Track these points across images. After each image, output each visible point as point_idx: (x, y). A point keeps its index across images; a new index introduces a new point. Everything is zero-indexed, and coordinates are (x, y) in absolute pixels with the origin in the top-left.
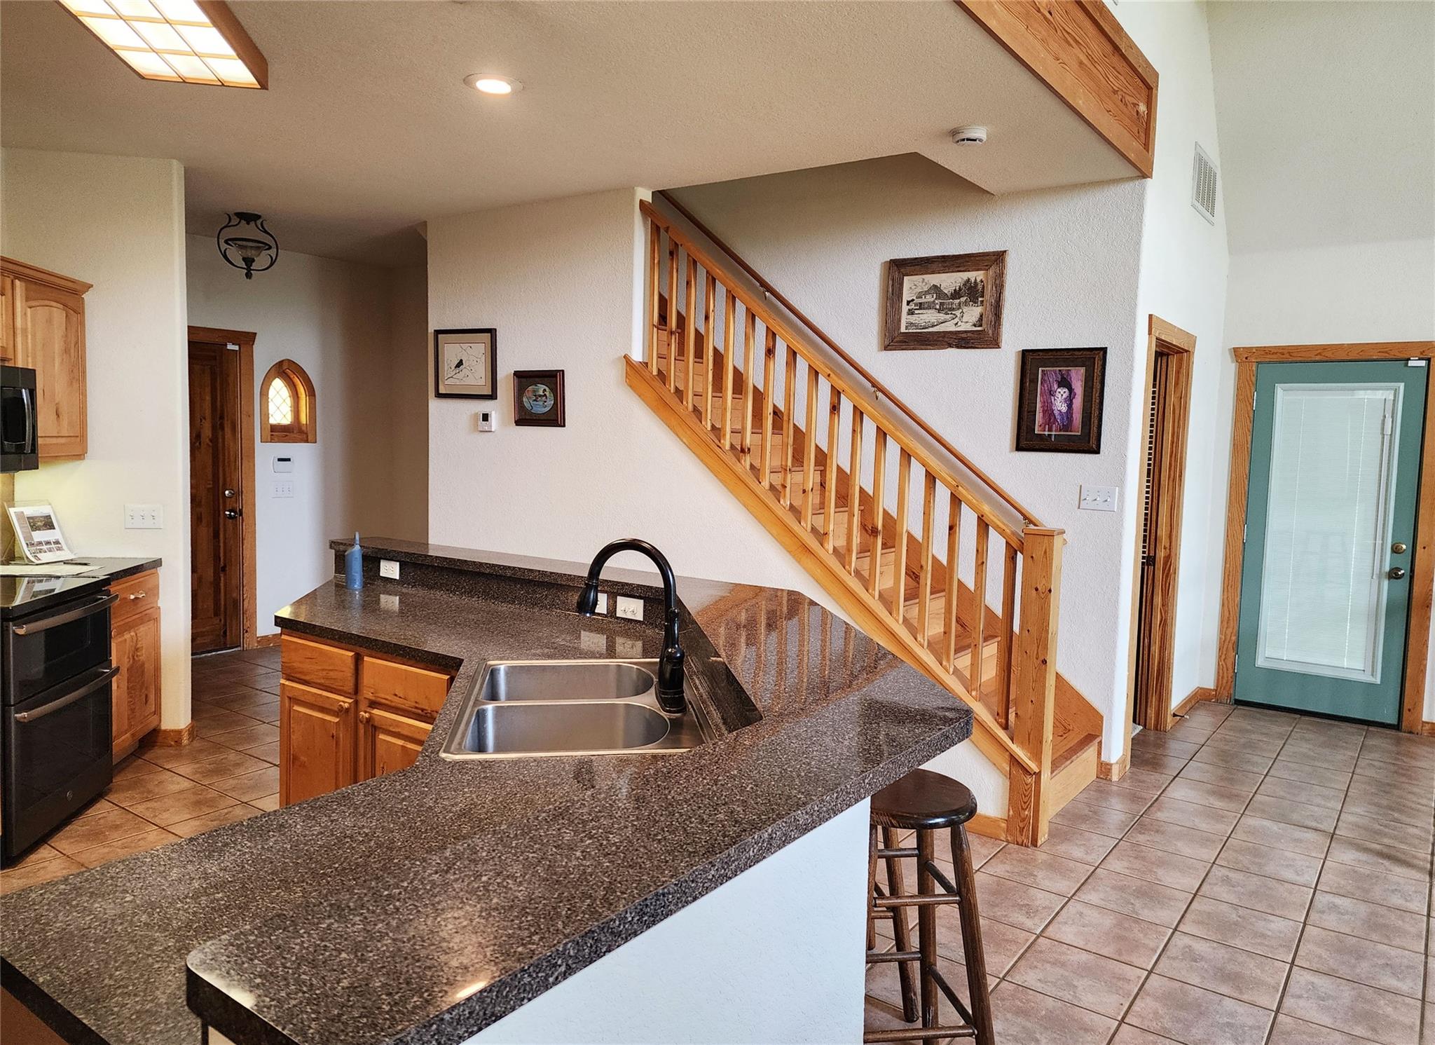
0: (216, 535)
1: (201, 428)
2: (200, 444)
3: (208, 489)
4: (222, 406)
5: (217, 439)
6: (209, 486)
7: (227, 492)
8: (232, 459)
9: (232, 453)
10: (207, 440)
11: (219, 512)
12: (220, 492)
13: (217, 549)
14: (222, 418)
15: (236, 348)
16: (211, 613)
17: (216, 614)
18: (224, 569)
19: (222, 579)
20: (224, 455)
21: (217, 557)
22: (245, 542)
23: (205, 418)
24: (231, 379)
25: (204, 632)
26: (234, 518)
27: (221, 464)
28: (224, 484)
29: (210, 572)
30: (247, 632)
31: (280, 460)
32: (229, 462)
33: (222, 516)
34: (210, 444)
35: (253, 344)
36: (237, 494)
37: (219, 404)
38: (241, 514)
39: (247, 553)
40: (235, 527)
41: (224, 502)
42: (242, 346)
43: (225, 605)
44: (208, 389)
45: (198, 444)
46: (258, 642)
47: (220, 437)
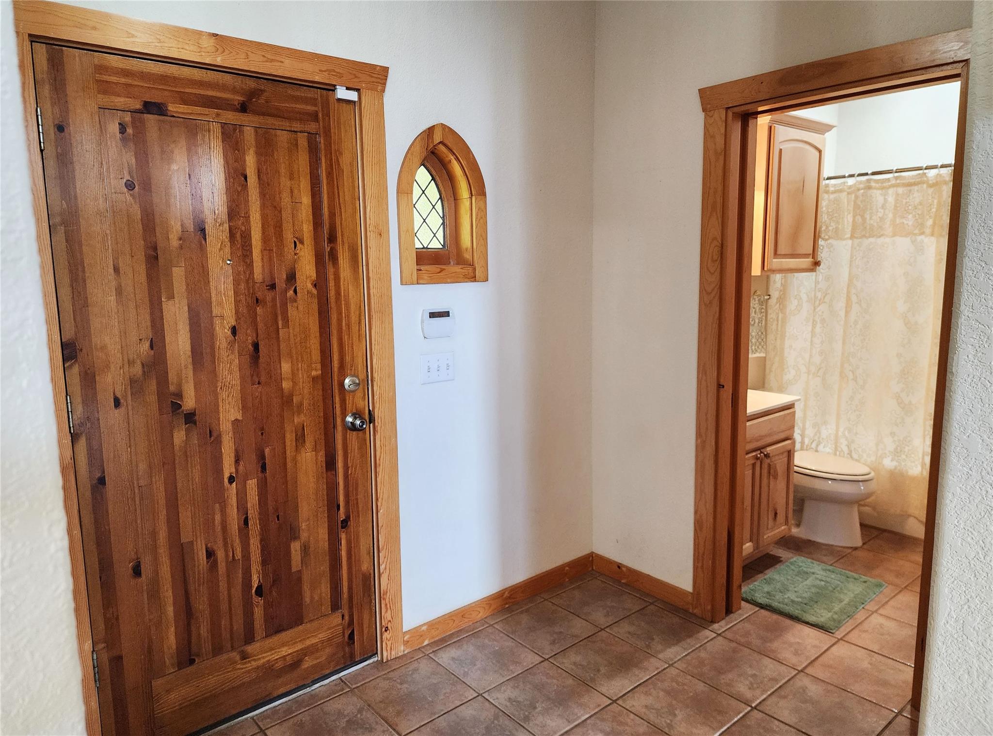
0: (330, 464)
1: (295, 261)
2: (295, 291)
3: (314, 379)
4: (332, 215)
5: (326, 280)
6: (314, 373)
7: (347, 381)
8: (354, 318)
9: (353, 307)
10: (309, 286)
11: (334, 418)
12: (335, 383)
13: (332, 487)
14: (332, 239)
15: (353, 96)
16: (326, 608)
17: (335, 606)
18: (345, 523)
19: (344, 542)
20: (340, 313)
21: (333, 506)
22: (380, 470)
23: (302, 242)
24: (345, 160)
25: (316, 644)
26: (361, 429)
27: (334, 332)
28: (342, 366)
29: (323, 533)
30: (387, 629)
31: (433, 315)
32: (348, 325)
33: (339, 428)
34: (315, 292)
35: (383, 91)
36: (366, 383)
37: (326, 211)
38: (372, 420)
39: (383, 491)
40: (363, 445)
41: (343, 401)
42: (363, 92)
43: (350, 588)
44: (305, 184)
45: (292, 292)
46: (406, 643)
47: (331, 277)
